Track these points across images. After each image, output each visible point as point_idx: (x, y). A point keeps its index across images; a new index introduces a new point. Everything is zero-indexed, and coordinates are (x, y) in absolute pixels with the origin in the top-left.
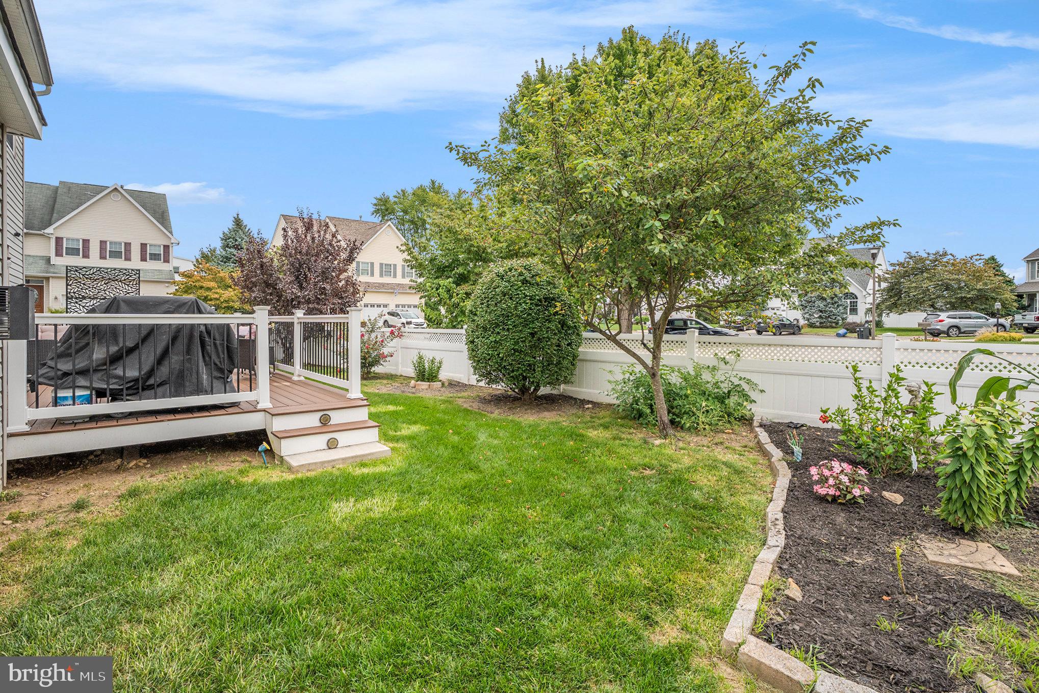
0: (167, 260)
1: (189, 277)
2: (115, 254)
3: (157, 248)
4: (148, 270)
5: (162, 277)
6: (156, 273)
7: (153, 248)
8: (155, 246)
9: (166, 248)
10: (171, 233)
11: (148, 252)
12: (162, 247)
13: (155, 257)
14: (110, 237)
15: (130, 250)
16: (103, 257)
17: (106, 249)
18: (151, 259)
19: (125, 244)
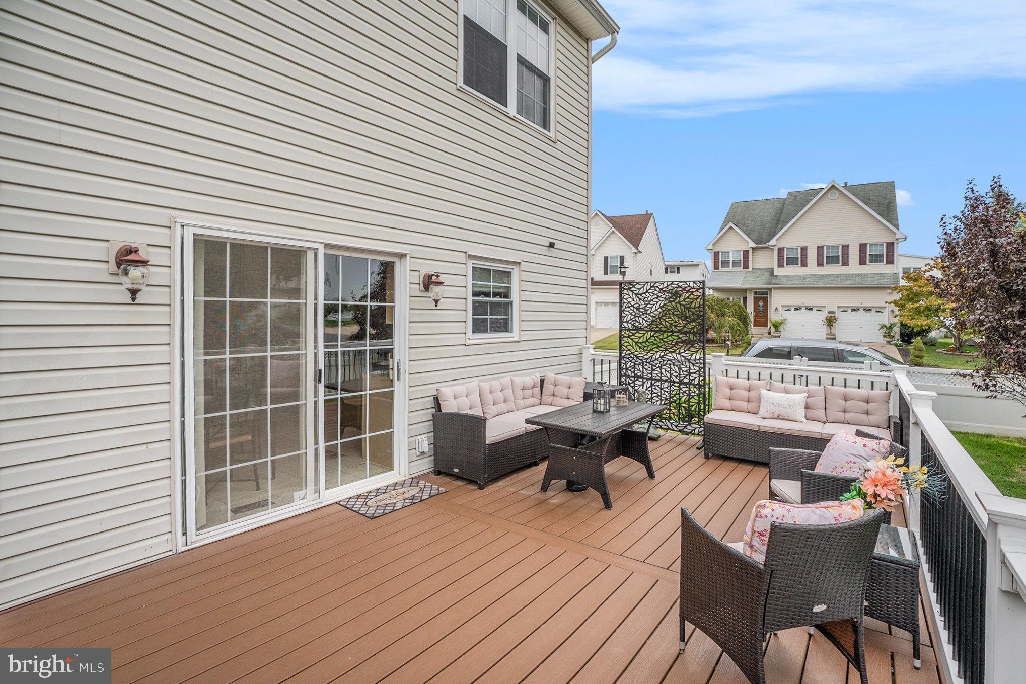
0: (890, 261)
1: (916, 280)
2: (833, 260)
3: (879, 247)
4: (865, 275)
5: (884, 282)
6: (877, 277)
7: (874, 248)
8: (876, 245)
9: (890, 246)
10: (897, 226)
11: (868, 253)
12: (885, 245)
13: (876, 258)
14: (825, 242)
15: (848, 254)
16: (820, 264)
17: (823, 254)
18: (871, 261)
19: (843, 246)
